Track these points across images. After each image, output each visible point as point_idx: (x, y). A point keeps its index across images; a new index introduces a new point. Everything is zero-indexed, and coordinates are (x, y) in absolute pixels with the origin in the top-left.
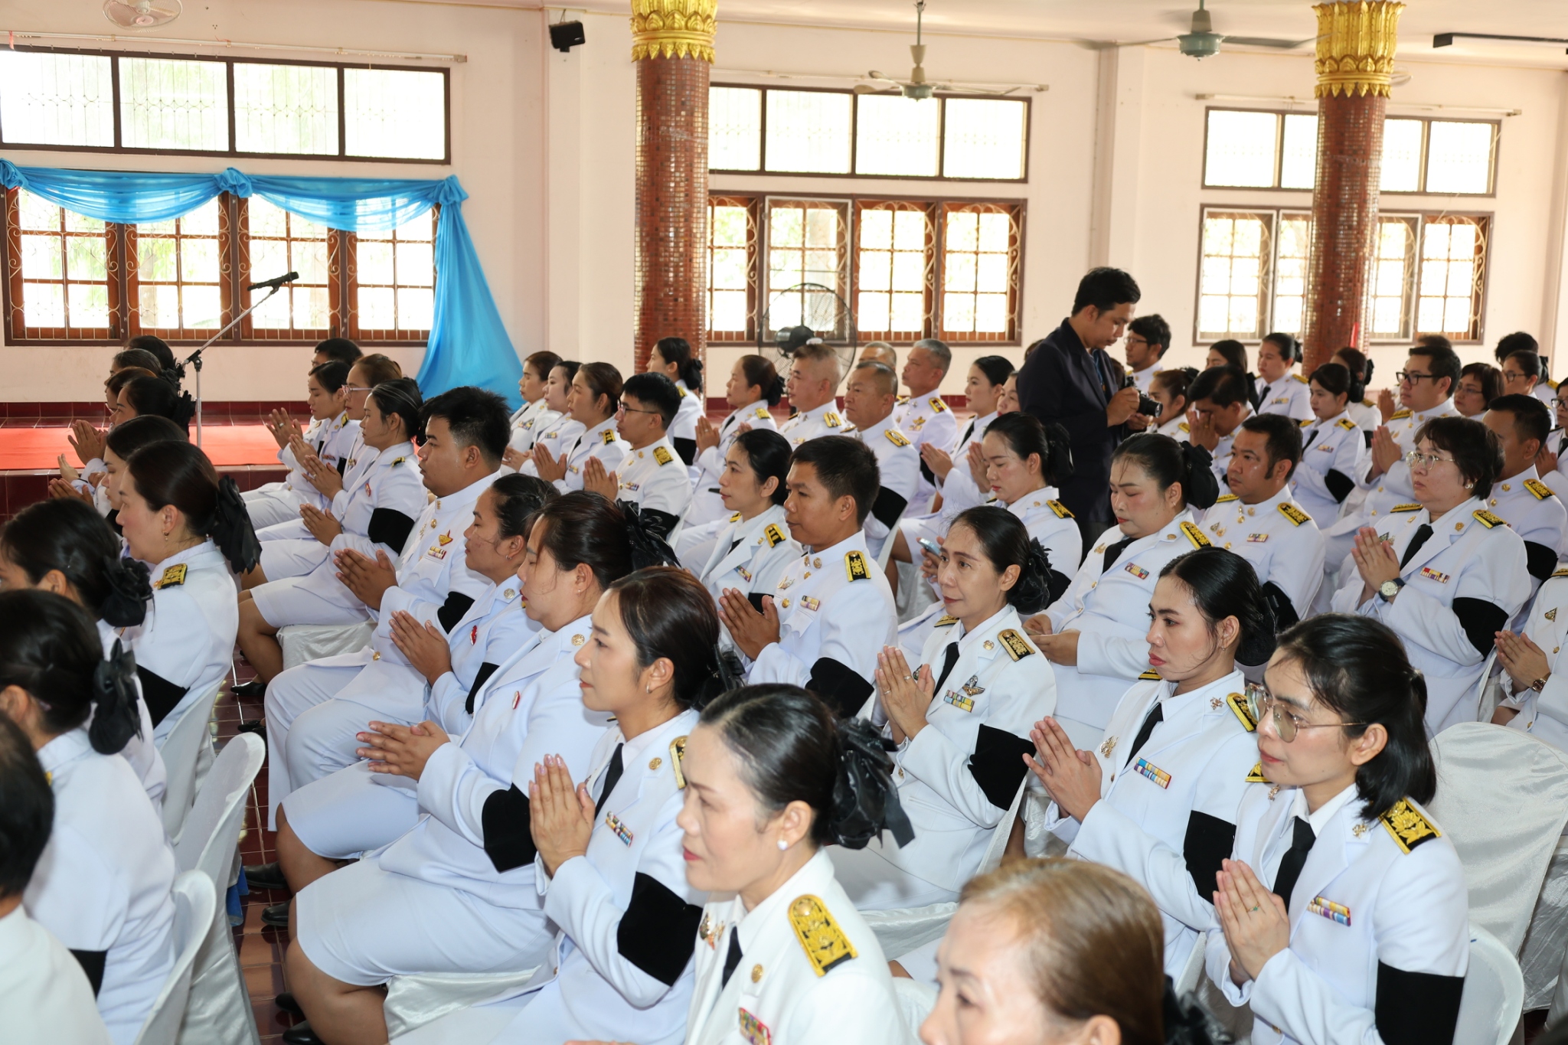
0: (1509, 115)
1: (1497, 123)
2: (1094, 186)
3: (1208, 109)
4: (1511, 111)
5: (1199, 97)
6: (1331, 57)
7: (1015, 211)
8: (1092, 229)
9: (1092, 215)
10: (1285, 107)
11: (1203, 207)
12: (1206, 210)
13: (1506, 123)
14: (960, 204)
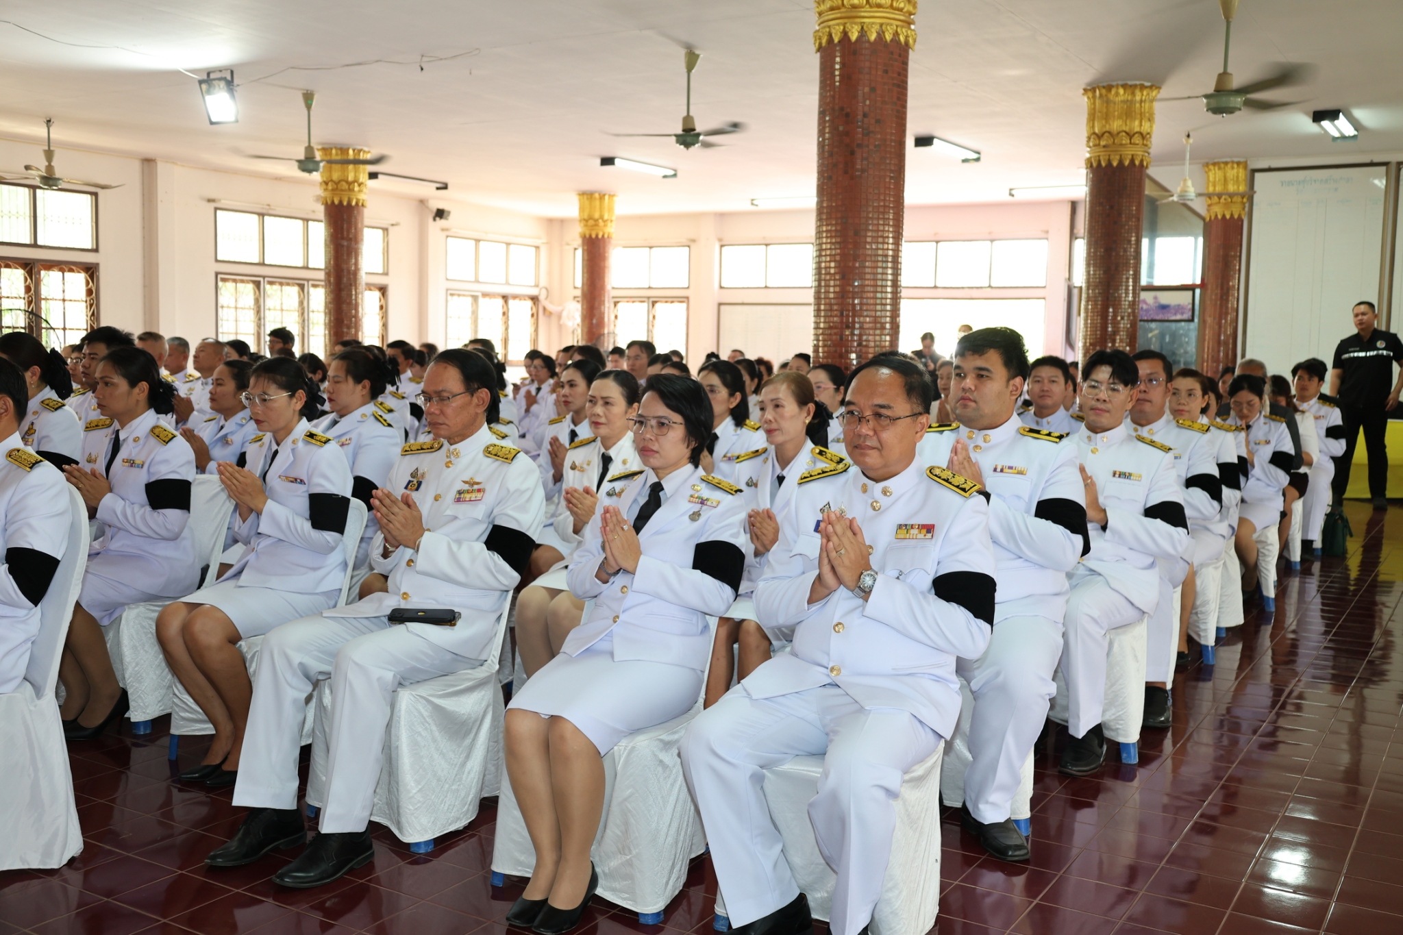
0: (393, 225)
1: (385, 230)
2: (144, 257)
3: (216, 209)
4: (394, 223)
5: (210, 201)
6: (332, 180)
7: (90, 272)
8: (145, 286)
9: (144, 276)
10: (264, 211)
11: (217, 274)
12: (219, 276)
13: (391, 230)
14: (50, 265)
